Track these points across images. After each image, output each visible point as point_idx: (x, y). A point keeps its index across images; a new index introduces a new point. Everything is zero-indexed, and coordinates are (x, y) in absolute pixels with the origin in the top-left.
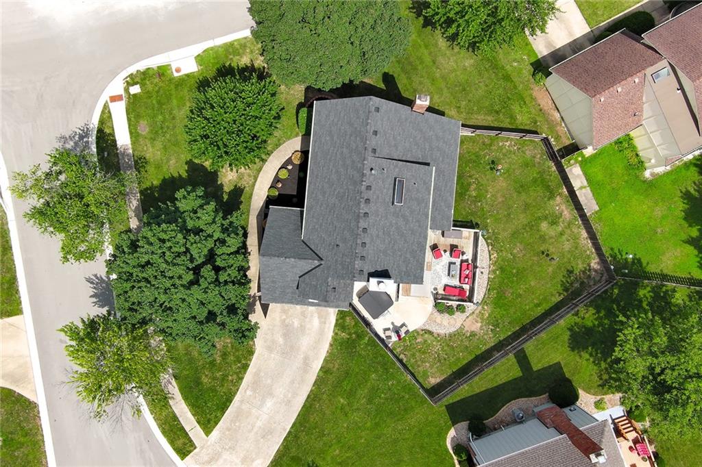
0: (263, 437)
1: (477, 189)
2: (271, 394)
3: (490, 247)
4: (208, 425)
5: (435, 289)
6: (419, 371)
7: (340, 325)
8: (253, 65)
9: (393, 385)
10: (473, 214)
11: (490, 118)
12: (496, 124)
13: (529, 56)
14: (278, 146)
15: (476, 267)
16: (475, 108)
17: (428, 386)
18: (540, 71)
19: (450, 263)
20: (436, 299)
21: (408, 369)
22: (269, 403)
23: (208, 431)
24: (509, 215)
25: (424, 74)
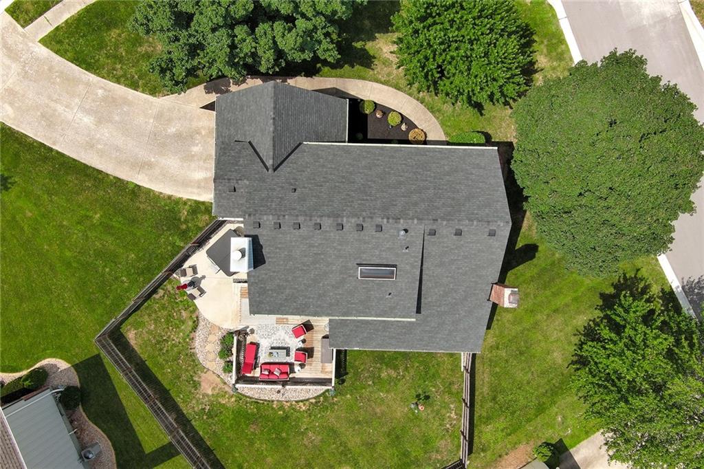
0: (43, 116)
1: (390, 379)
2: (99, 121)
3: (314, 401)
4: (54, 41)
5: (252, 331)
6: (143, 316)
7: (198, 208)
8: (536, 71)
9: (123, 282)
10: (356, 374)
11: (486, 390)
12: (478, 398)
13: (572, 436)
14: (432, 110)
15: (284, 384)
16: (498, 369)
17: (124, 329)
18: (553, 453)
19: (288, 350)
20: (238, 333)
21: (145, 301)
22: (87, 120)
23: (46, 42)
24: (358, 423)
25: (539, 299)
